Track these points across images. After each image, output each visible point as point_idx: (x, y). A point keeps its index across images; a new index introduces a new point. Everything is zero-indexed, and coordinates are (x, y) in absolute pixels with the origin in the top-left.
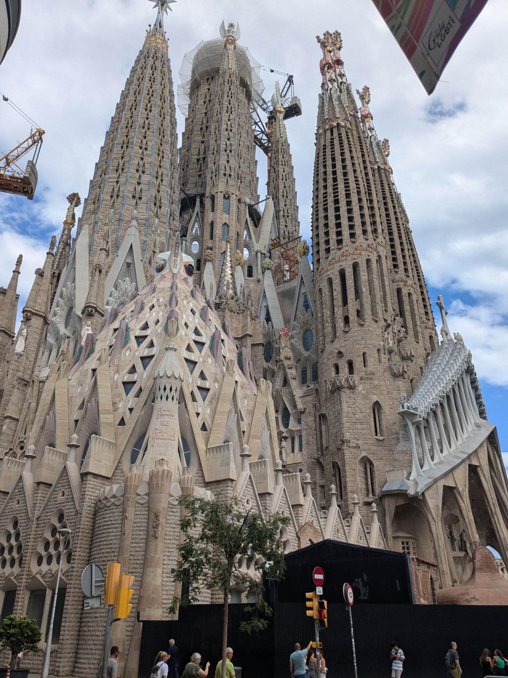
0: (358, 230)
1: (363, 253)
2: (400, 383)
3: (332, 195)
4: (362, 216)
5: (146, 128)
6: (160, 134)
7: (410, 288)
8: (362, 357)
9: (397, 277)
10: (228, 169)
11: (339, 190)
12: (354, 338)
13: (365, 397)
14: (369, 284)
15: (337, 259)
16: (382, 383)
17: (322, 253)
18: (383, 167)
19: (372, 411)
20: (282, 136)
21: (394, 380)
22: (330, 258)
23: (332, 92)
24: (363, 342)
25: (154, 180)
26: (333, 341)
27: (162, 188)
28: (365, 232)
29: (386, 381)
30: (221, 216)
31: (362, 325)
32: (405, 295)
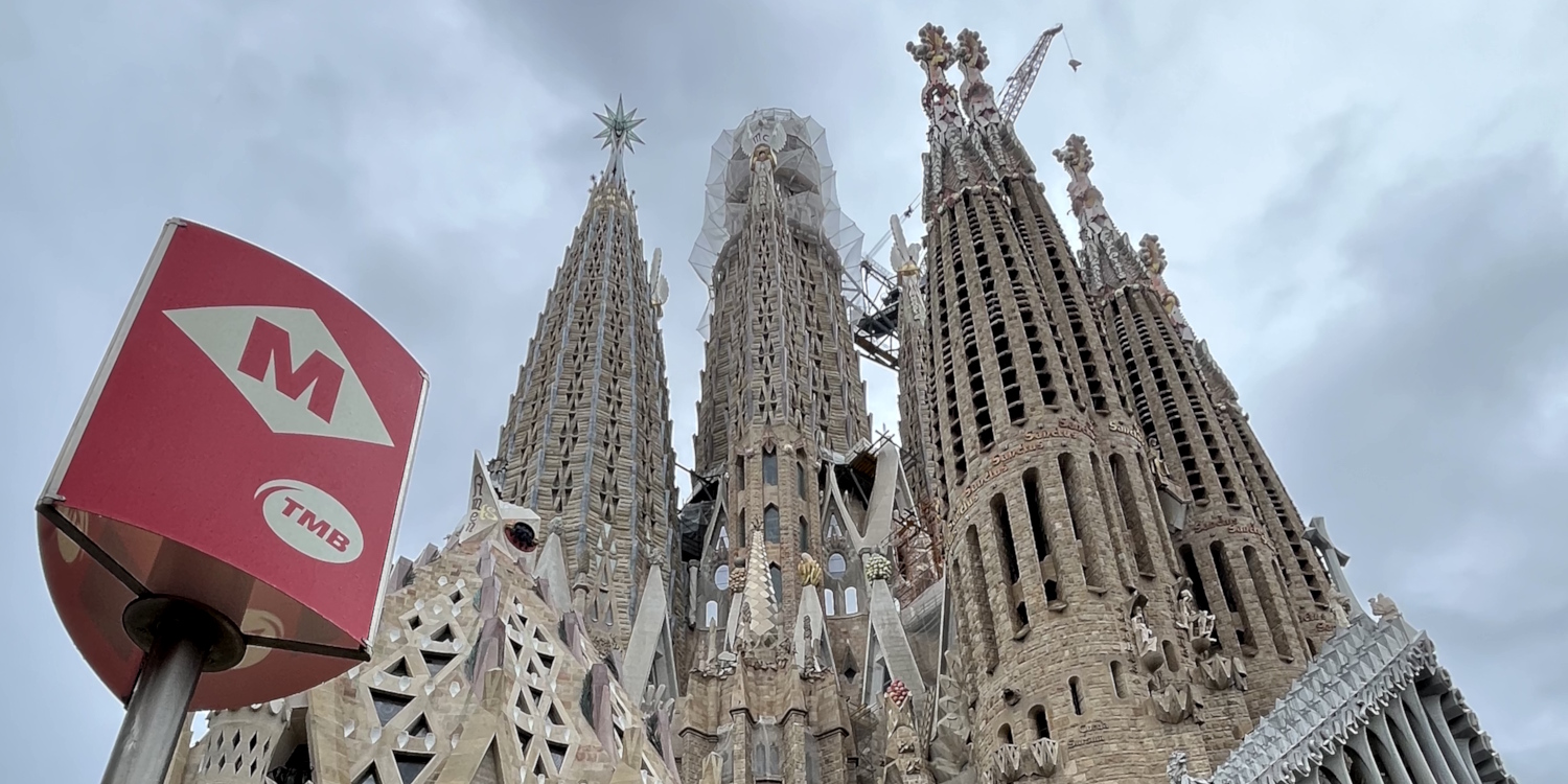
0: (1031, 396)
2: (1188, 735)
7: (1247, 535)
8: (1069, 691)
9: (1207, 517)
10: (767, 394)
12: (1042, 649)
14: (1072, 512)
15: (984, 476)
16: (1132, 746)
17: (951, 475)
21: (1169, 732)
22: (967, 481)
24: (1067, 653)
26: (990, 672)
27: (619, 462)
29: (1145, 740)
30: (760, 492)
31: (1061, 612)
32: (1236, 555)
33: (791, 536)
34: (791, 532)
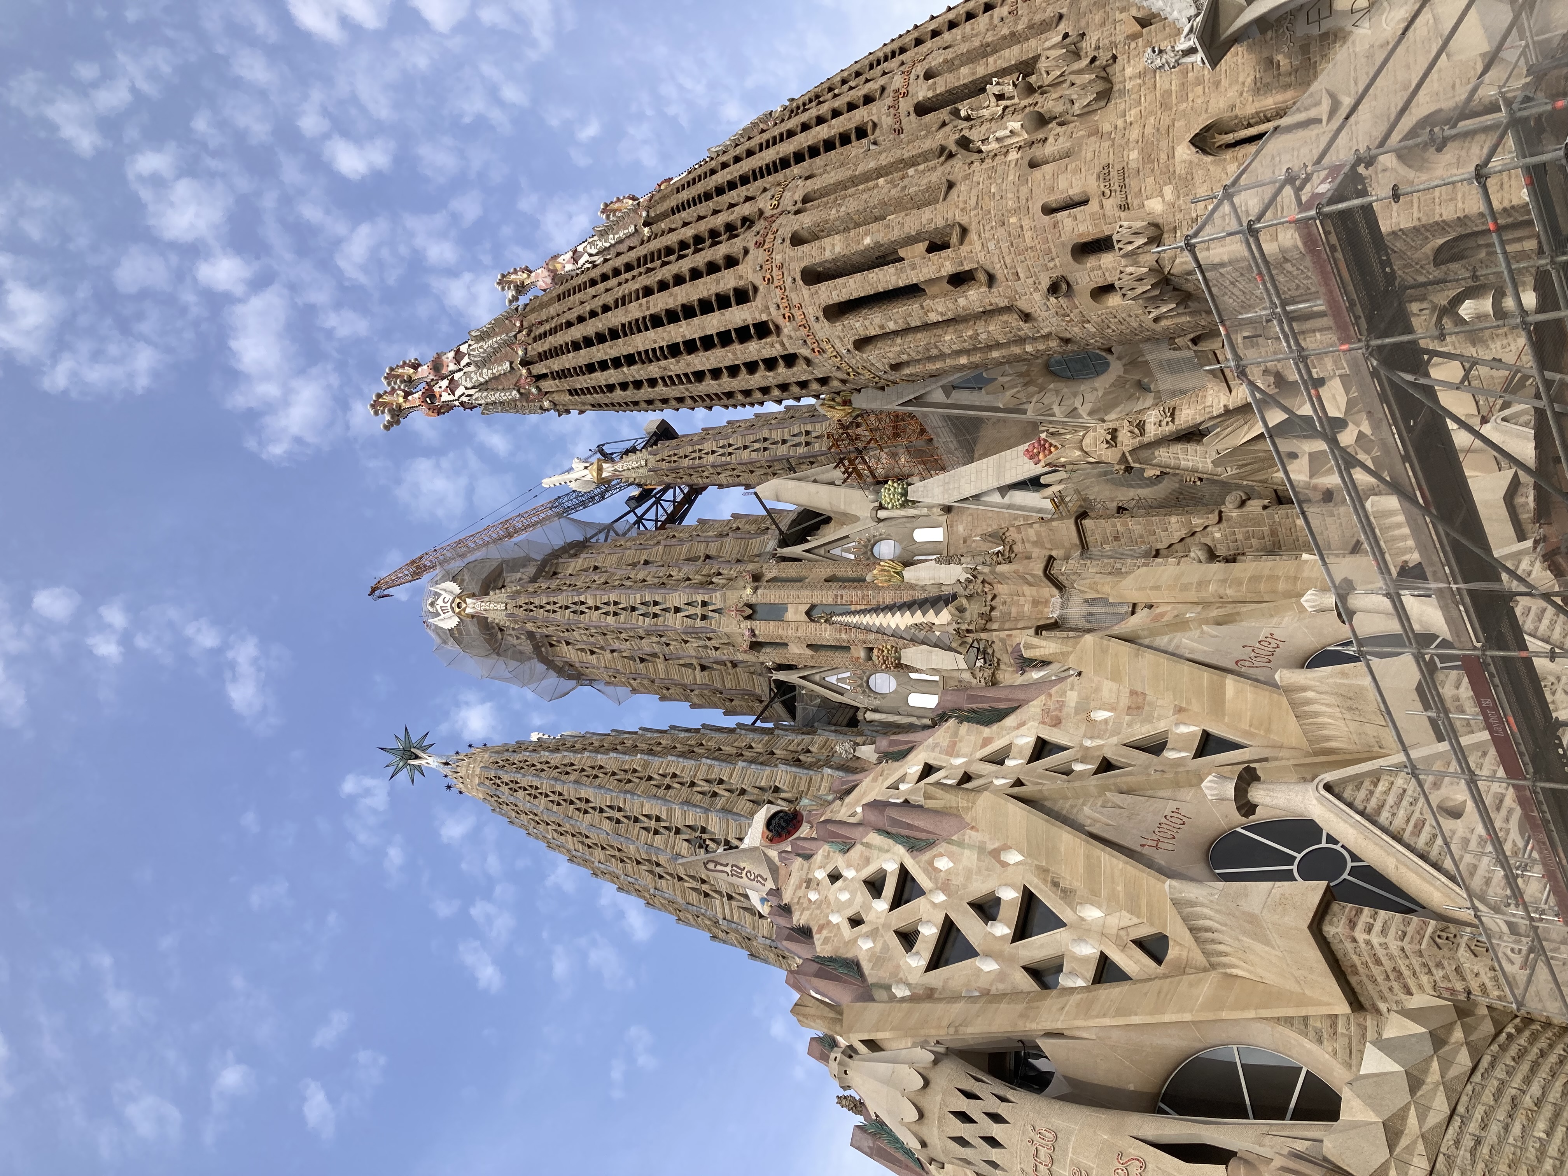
0: (727, 281)
1: (778, 258)
2: (1129, 70)
3: (663, 363)
4: (695, 274)
5: (619, 815)
6: (629, 781)
7: (912, 76)
8: (1059, 215)
9: (887, 121)
10: (691, 611)
11: (649, 347)
12: (1005, 251)
13: (1186, 182)
14: (857, 225)
15: (803, 332)
16: (1134, 134)
17: (800, 372)
18: (644, 214)
19: (1229, 155)
20: (643, 463)
21: (1123, 92)
22: (805, 352)
23: (469, 386)
24: (1013, 220)
25: (720, 803)
26: (1027, 317)
27: (735, 782)
28: (731, 262)
29: (1128, 121)
30: (793, 625)
31: (964, 231)
32: (933, 87)
33: (844, 592)
34: (840, 593)
